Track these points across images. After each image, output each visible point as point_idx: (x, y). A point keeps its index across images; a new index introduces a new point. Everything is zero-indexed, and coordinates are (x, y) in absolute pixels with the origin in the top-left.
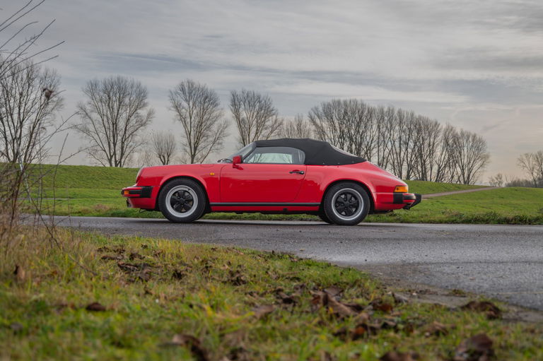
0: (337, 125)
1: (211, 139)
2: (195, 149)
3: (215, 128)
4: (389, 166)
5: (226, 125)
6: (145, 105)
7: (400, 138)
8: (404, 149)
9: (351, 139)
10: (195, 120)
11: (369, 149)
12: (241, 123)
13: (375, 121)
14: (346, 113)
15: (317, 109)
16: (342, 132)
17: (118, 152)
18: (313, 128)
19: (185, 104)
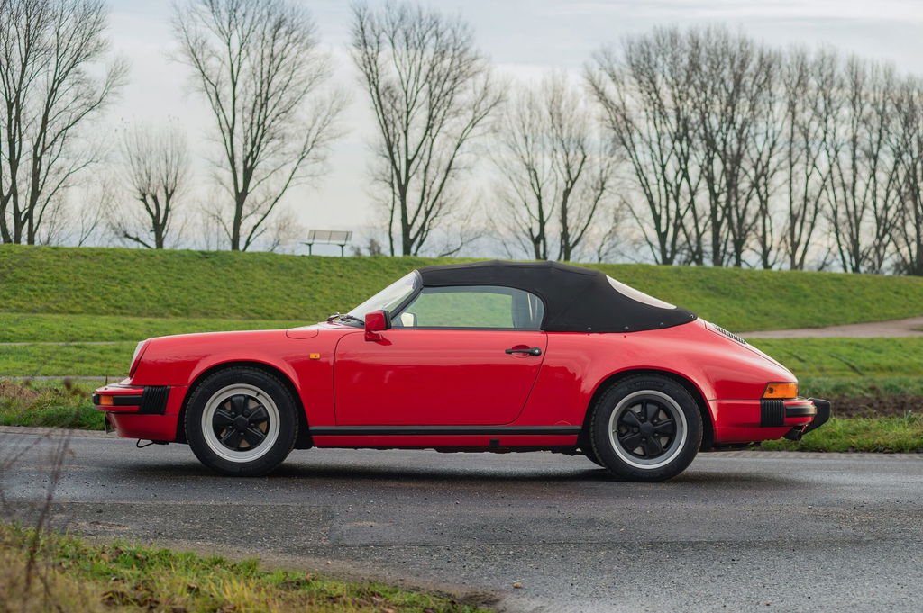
0: (668, 102)
1: (295, 146)
2: (248, 174)
3: (304, 112)
4: (823, 223)
5: (339, 103)
6: (98, 48)
7: (854, 140)
8: (864, 173)
9: (710, 142)
10: (248, 91)
11: (763, 174)
12: (380, 94)
13: (780, 90)
14: (694, 66)
15: (607, 53)
16: (684, 122)
17: (24, 188)
18: (598, 109)
19: (218, 44)
